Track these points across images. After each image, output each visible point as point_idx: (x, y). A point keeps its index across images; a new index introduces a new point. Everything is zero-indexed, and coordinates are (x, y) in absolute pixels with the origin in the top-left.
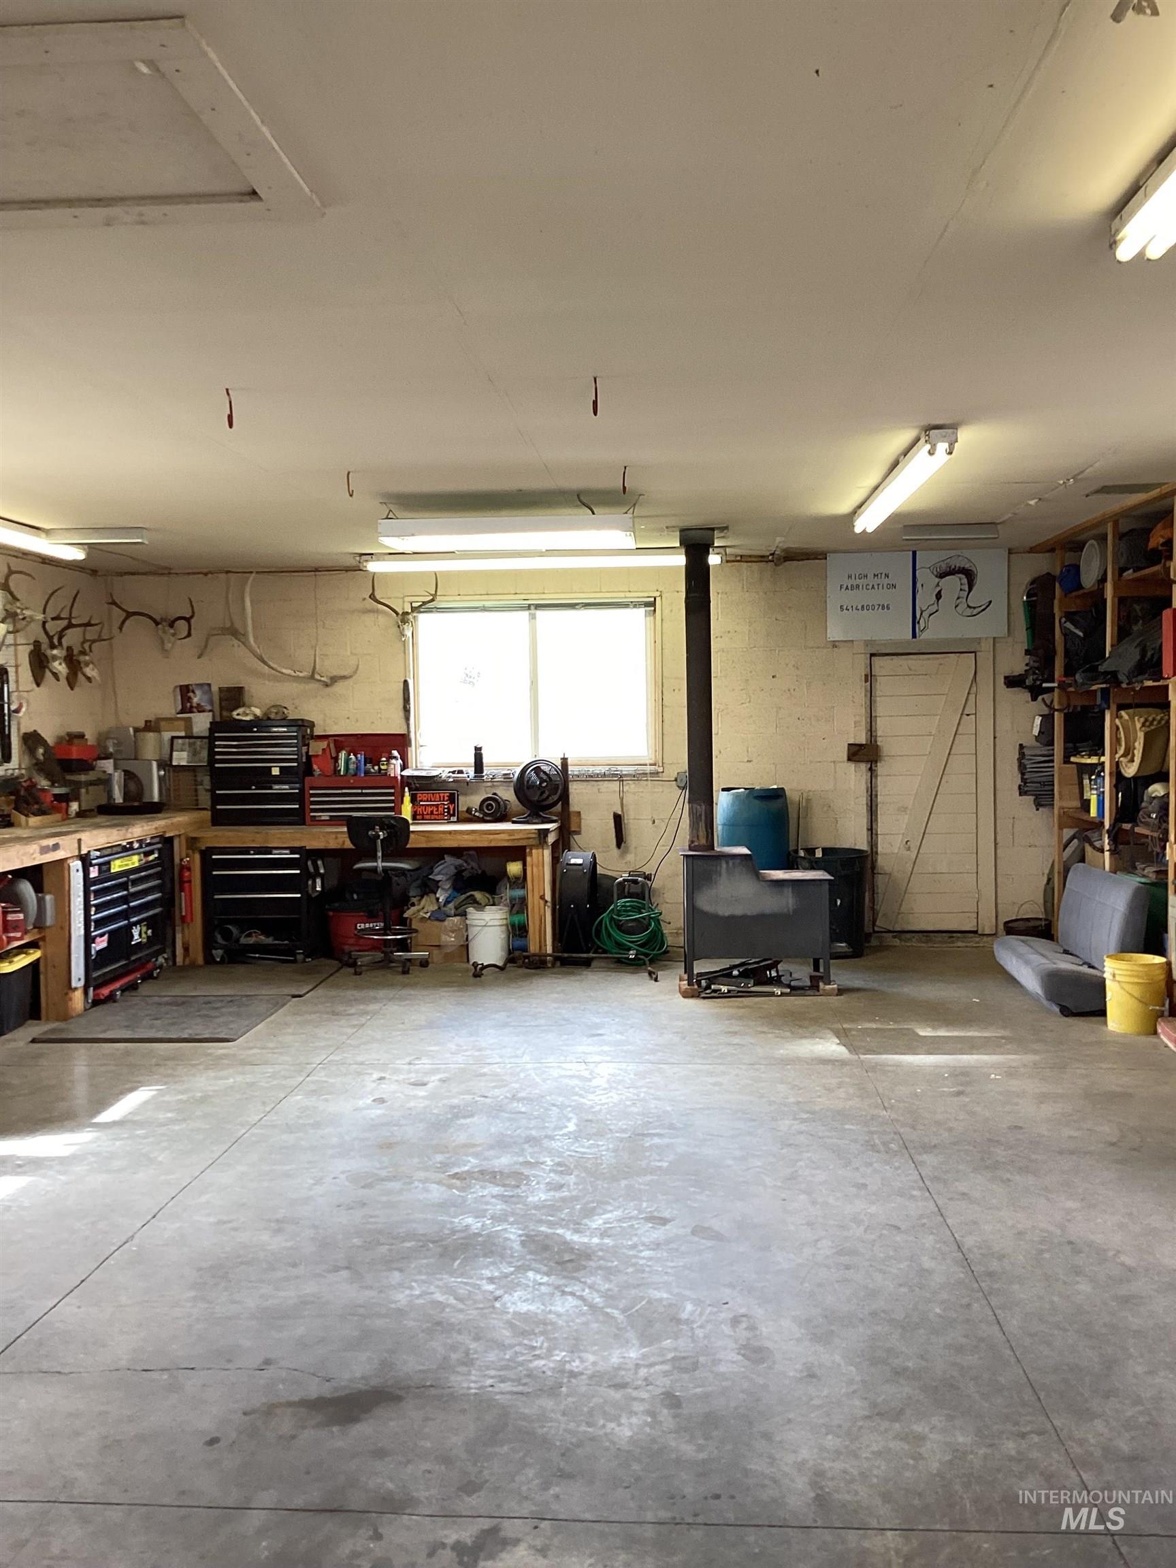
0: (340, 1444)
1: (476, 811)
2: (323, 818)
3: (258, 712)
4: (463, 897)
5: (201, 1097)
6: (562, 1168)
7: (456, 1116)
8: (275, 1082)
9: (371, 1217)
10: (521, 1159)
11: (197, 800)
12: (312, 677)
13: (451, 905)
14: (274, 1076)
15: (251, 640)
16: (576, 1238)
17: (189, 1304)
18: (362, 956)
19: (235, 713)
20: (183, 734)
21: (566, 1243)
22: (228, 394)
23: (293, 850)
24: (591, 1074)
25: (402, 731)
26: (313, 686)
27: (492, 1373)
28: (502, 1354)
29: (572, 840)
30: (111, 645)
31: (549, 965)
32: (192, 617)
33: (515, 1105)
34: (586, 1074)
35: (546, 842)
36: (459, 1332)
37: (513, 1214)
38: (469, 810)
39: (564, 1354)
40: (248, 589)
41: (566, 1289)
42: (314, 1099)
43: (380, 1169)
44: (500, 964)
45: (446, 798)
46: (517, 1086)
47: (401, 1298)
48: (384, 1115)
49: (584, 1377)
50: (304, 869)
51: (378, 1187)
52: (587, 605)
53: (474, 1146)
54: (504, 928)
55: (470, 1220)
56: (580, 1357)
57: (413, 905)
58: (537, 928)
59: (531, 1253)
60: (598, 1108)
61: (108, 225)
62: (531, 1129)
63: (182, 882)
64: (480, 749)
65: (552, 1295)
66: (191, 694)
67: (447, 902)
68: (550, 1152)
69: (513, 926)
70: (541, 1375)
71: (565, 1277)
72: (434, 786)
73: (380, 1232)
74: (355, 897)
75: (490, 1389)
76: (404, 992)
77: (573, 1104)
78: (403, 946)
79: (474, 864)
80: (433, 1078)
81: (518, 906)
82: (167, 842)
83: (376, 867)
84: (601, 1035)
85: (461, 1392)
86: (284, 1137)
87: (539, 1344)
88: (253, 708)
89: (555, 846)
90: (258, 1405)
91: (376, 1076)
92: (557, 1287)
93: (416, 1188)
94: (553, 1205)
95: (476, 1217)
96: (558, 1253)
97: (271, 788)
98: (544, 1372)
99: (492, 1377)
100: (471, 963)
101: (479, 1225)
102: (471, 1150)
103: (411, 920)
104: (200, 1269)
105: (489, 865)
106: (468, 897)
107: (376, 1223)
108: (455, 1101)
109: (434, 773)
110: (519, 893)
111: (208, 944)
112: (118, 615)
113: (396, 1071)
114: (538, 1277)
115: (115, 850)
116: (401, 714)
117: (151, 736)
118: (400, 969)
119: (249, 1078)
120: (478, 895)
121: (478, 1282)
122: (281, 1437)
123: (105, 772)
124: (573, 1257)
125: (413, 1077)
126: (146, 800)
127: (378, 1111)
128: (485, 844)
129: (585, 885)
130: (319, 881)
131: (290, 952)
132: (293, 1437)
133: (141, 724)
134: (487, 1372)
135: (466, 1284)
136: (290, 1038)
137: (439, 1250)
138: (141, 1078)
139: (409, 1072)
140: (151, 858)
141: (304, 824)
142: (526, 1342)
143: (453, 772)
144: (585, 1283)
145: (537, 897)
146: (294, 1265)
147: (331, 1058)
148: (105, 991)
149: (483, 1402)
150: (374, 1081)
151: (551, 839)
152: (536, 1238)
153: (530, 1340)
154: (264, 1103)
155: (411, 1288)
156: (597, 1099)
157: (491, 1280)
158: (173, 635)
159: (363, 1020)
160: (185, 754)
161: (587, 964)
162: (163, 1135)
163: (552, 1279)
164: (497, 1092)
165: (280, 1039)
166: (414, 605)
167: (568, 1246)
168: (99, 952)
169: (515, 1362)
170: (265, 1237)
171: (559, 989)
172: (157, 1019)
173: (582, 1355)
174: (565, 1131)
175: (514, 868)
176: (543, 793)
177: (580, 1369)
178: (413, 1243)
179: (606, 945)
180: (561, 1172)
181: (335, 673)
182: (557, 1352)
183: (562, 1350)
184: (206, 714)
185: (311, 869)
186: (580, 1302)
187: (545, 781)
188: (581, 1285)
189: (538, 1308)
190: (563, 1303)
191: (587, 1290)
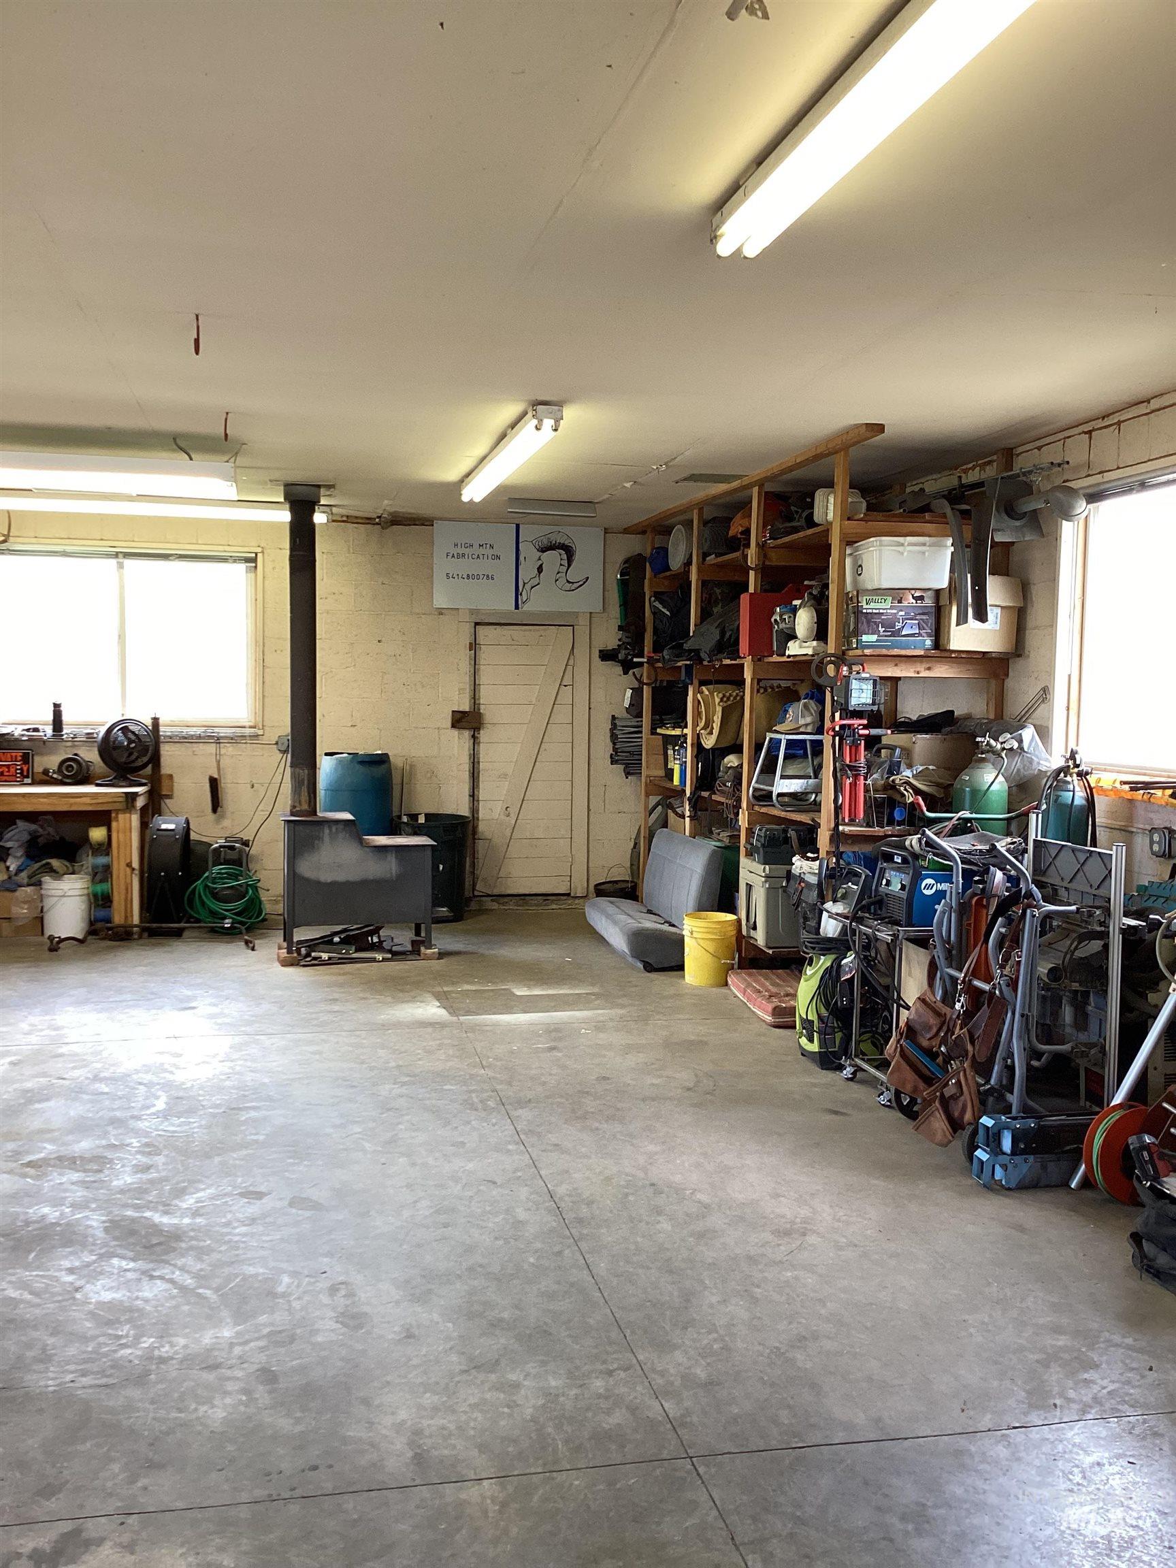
1: (54, 772)
4: (38, 865)
6: (150, 1149)
7: (30, 1101)
10: (104, 1142)
13: (24, 874)
16: (165, 1220)
21: (154, 1225)
24: (182, 1049)
27: (73, 1367)
28: (83, 1347)
29: (163, 804)
31: (136, 937)
33: (98, 1085)
34: (177, 1050)
35: (134, 806)
36: (35, 1328)
37: (95, 1200)
38: (45, 772)
39: (152, 1340)
41: (154, 1273)
44: (80, 936)
45: (19, 758)
46: (99, 1065)
49: (174, 1362)
53: (51, 1131)
54: (85, 898)
55: (46, 1210)
56: (169, 1342)
58: (123, 897)
59: (116, 1239)
60: (189, 1085)
62: (113, 1110)
64: (60, 705)
65: (139, 1280)
67: (19, 871)
68: (137, 1133)
69: (95, 896)
70: (127, 1364)
71: (152, 1261)
72: (5, 745)
75: (71, 1384)
77: (162, 1081)
79: (51, 830)
81: (102, 874)
84: (193, 1008)
85: (38, 1391)
87: (125, 1333)
89: (144, 810)
92: (144, 1273)
94: (140, 1188)
95: (54, 1206)
96: (146, 1236)
98: (130, 1361)
99: (73, 1372)
100: (47, 936)
101: (57, 1214)
102: (48, 1136)
105: (68, 831)
106: (44, 865)
108: (28, 1085)
110: (102, 860)
114: (124, 1263)
120: (55, 863)
121: (56, 1274)
124: (162, 1239)
128: (65, 808)
129: (177, 850)
134: (67, 1367)
135: (42, 1276)
137: (11, 1243)
142: (110, 1331)
143: (28, 730)
144: (175, 1266)
145: (123, 864)
149: (62, 1399)
151: (140, 803)
152: (122, 1224)
153: (115, 1329)
156: (188, 1075)
157: (71, 1271)
161: (178, 934)
163: (139, 1264)
164: (77, 1073)
167: (156, 1229)
169: (98, 1354)
171: (146, 961)
173: (172, 1339)
174: (153, 1110)
175: (97, 834)
176: (131, 754)
177: (170, 1354)
179: (199, 913)
180: (149, 1154)
182: (144, 1339)
183: (150, 1337)
186: (169, 1286)
187: (133, 742)
188: (171, 1268)
189: (124, 1296)
190: (151, 1288)
191: (178, 1273)
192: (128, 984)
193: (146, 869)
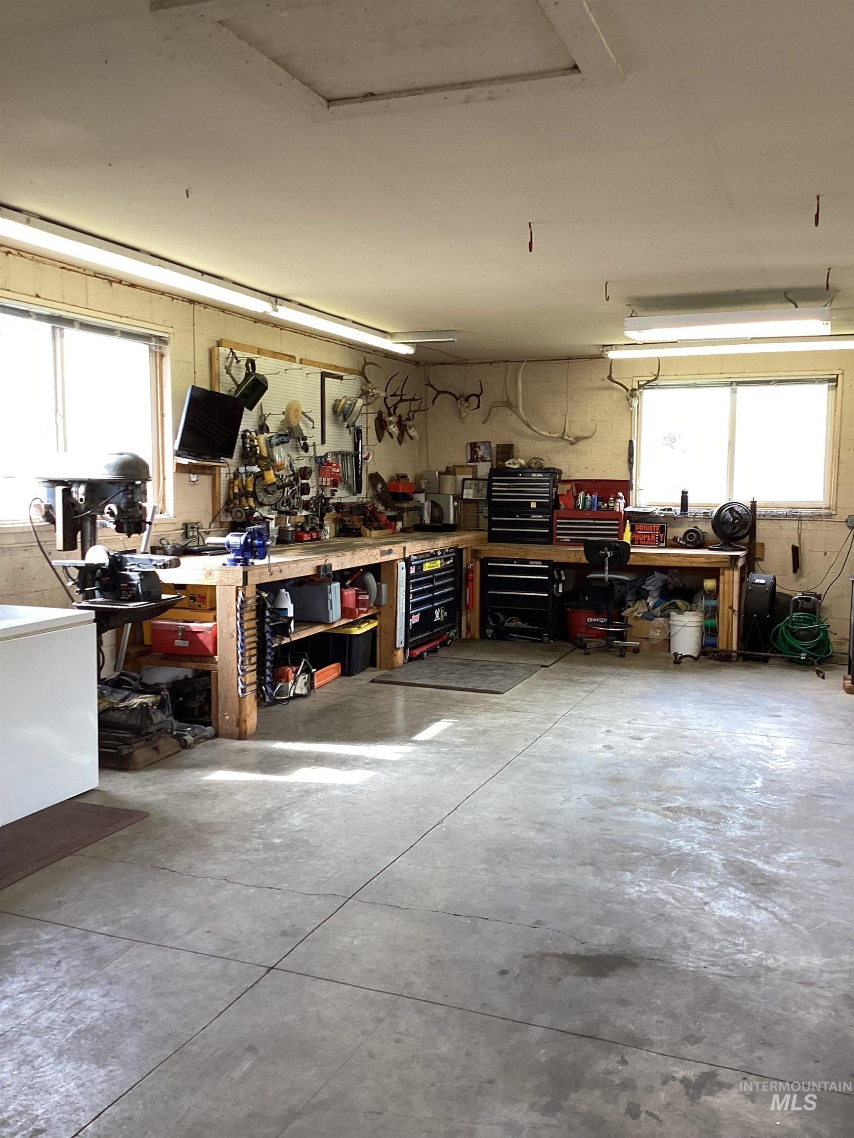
0: (593, 990)
1: (680, 540)
2: (565, 540)
3: (523, 462)
4: (668, 603)
5: (483, 730)
6: (752, 813)
7: (667, 765)
8: (533, 726)
9: (607, 830)
10: (719, 803)
11: (478, 524)
12: (562, 438)
13: (658, 609)
14: (531, 721)
15: (521, 410)
16: (766, 867)
17: (483, 873)
18: (590, 642)
19: (507, 463)
20: (471, 477)
21: (758, 870)
22: (530, 227)
23: (544, 562)
24: (772, 745)
25: (628, 478)
26: (561, 444)
27: (705, 958)
28: (712, 945)
29: (756, 564)
30: (426, 414)
31: (734, 660)
32: (481, 394)
33: (713, 762)
34: (769, 745)
35: (736, 566)
36: (678, 923)
37: (715, 843)
38: (675, 539)
39: (761, 952)
40: (520, 374)
41: (760, 905)
42: (560, 740)
43: (610, 796)
44: (695, 655)
45: (658, 529)
46: (713, 748)
47: (633, 892)
48: (612, 757)
49: (778, 972)
50: (551, 576)
51: (612, 809)
52: (779, 382)
53: (682, 788)
54: (699, 629)
55: (682, 843)
56: (774, 957)
57: (629, 607)
58: (726, 630)
59: (731, 873)
60: (779, 772)
61: (467, 102)
62: (725, 781)
63: (467, 581)
64: (686, 493)
65: (750, 907)
66: (478, 449)
67: (655, 607)
68: (742, 800)
69: (706, 627)
70: (743, 965)
71: (758, 896)
72: (649, 520)
73: (614, 842)
74: (587, 598)
75: (705, 969)
76: (623, 670)
77: (759, 766)
78: (621, 636)
79: (676, 579)
80: (647, 735)
81: (712, 613)
82: (458, 552)
83: (604, 578)
84: (780, 716)
85: (682, 968)
86: (541, 764)
87: (740, 942)
88: (519, 460)
89: (742, 568)
90: (534, 952)
91: (604, 729)
92: (753, 902)
93: (639, 813)
94: (747, 840)
95: (687, 841)
96: (753, 876)
97: (530, 517)
98: (746, 964)
99: (705, 961)
100: (672, 653)
101: (689, 847)
102: (679, 792)
103: (627, 618)
104: (488, 850)
105: (689, 581)
106: (672, 604)
107: (610, 835)
108: (665, 754)
109: (649, 510)
110: (713, 603)
111: (483, 625)
112: (431, 392)
113: (619, 727)
114: (738, 893)
115: (426, 556)
116: (627, 465)
117: (450, 477)
118: (618, 653)
119: (514, 721)
120: (679, 603)
121: (691, 889)
122: (551, 978)
123: (419, 502)
124: (765, 881)
125: (632, 733)
126: (445, 522)
127: (607, 755)
128: (688, 565)
129: (766, 599)
130: (561, 586)
131: (539, 634)
132: (560, 979)
133: (443, 469)
134: (701, 957)
135: (681, 889)
136: (542, 695)
137: (659, 861)
138: (441, 713)
139: (629, 728)
140: (448, 562)
141: (552, 544)
142: (730, 939)
143: (664, 510)
144: (776, 902)
145: (726, 607)
146: (554, 857)
147: (571, 712)
148: (417, 652)
149: (699, 979)
150: (603, 733)
151: (740, 563)
152: (736, 864)
153: (734, 938)
154: (526, 739)
155: (640, 886)
156: (778, 764)
157: (701, 889)
158: (468, 407)
159: (592, 687)
160: (471, 491)
161: (765, 661)
162: (458, 753)
163: (748, 896)
164: (698, 751)
165: (534, 695)
166: (640, 383)
167: (760, 873)
168: (414, 625)
169: (722, 952)
170: (532, 834)
171: (742, 678)
172: (451, 674)
173: (776, 955)
174: (753, 786)
175: (709, 584)
176: (735, 527)
177: (775, 966)
178: (640, 853)
179: (781, 646)
180: (752, 817)
181: (579, 434)
182: (755, 950)
183: (759, 950)
184: (487, 463)
185: (556, 577)
186: (771, 916)
187: (737, 519)
188: (773, 904)
189: (739, 916)
190: (759, 914)
191: (777, 908)
192: (729, 693)
193: (742, 612)
